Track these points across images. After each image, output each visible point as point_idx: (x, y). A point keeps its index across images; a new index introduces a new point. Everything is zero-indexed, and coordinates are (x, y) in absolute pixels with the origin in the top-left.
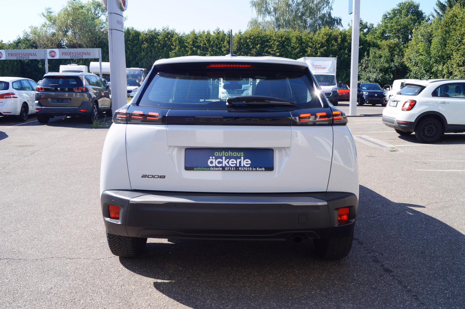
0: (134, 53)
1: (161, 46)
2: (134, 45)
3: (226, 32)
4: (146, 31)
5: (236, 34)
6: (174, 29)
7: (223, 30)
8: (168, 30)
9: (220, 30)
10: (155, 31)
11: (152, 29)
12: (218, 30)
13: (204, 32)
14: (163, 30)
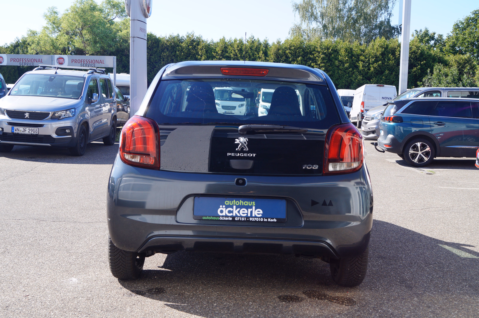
1: (184, 55)
3: (262, 41)
4: (167, 37)
5: (274, 43)
6: (200, 36)
7: (258, 39)
8: (193, 36)
10: (178, 37)
11: (175, 35)
12: (253, 39)
13: (235, 40)
14: (188, 37)
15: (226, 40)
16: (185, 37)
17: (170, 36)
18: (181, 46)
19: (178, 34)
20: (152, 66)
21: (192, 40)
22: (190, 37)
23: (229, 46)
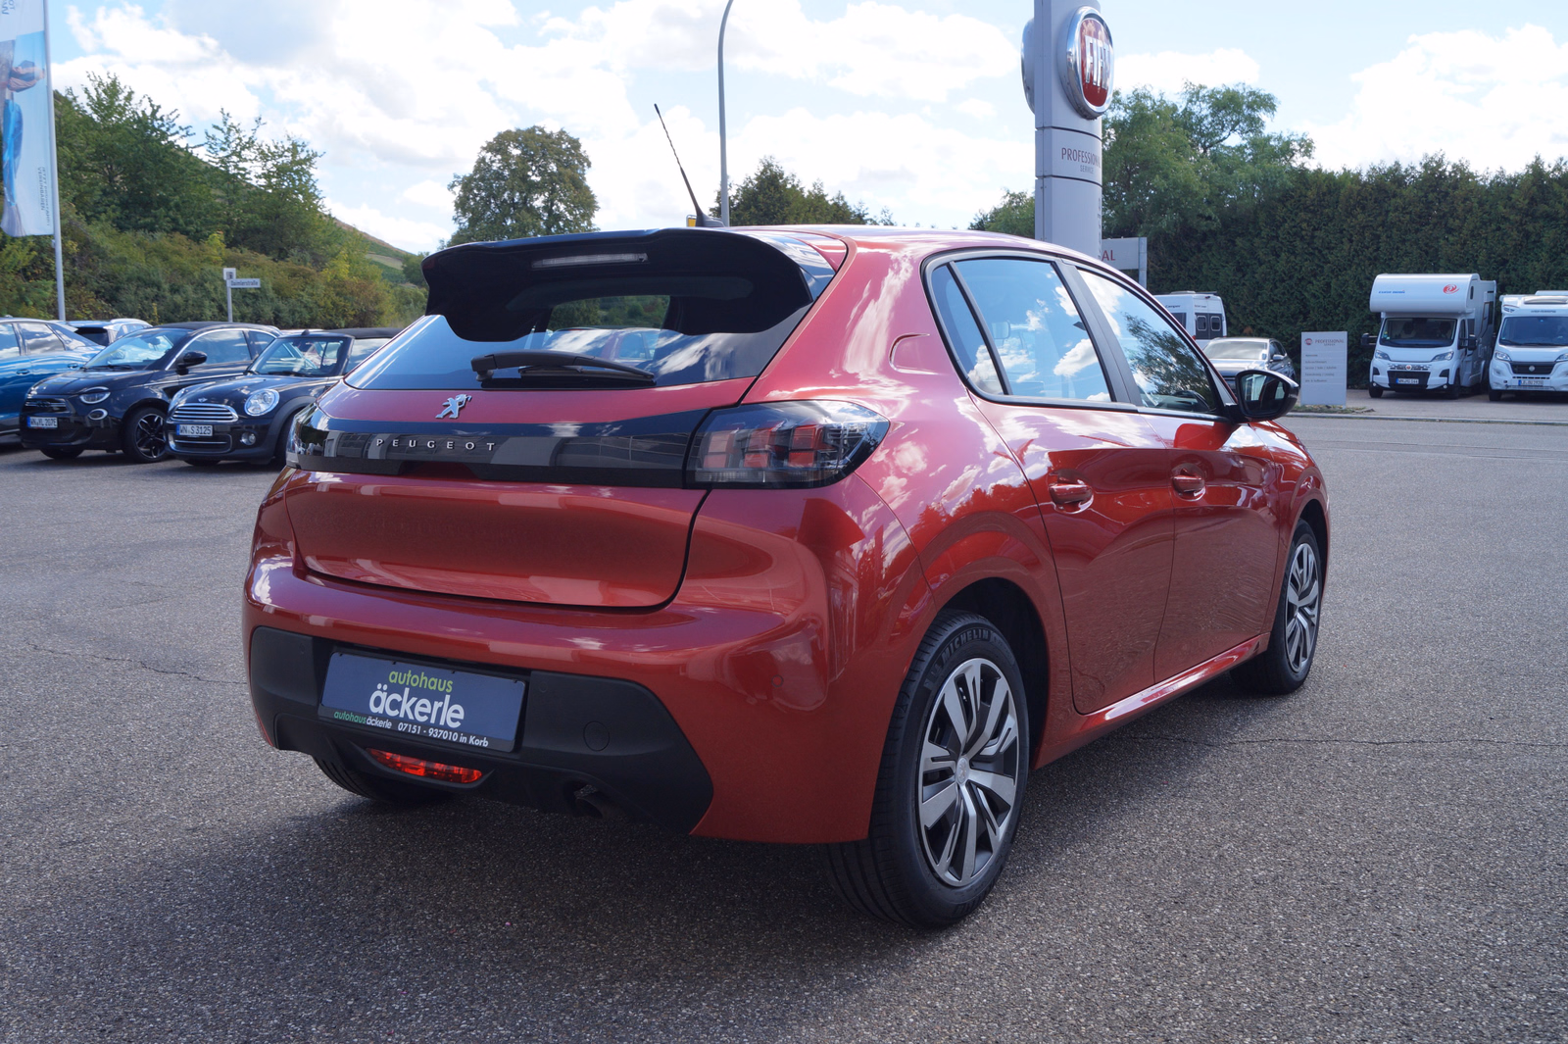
0: (1320, 252)
1: (1412, 221)
2: (1319, 224)
4: (1366, 173)
6: (1463, 161)
8: (1440, 164)
10: (1396, 170)
11: (1389, 164)
14: (1426, 166)
15: (1545, 166)
16: (1419, 169)
17: (1374, 169)
18: (1401, 196)
19: (1397, 163)
20: (1320, 260)
21: (1440, 176)
22: (1433, 168)
23: (1555, 185)
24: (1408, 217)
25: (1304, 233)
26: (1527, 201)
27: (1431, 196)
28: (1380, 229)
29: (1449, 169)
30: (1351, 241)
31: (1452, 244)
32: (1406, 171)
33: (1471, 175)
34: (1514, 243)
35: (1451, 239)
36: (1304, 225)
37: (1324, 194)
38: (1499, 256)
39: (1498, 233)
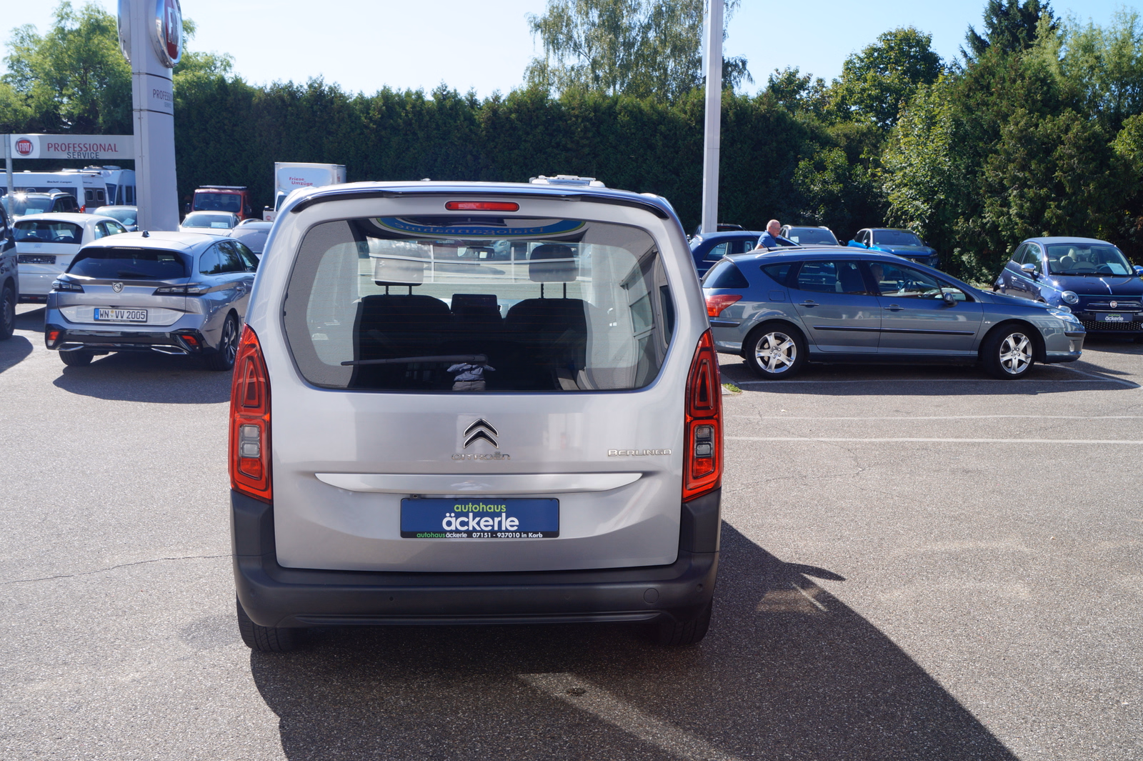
0: (239, 142)
2: (237, 121)
3: (463, 94)
4: (268, 87)
5: (487, 99)
6: (336, 85)
7: (455, 90)
8: (321, 84)
9: (447, 90)
10: (290, 87)
11: (285, 82)
12: (444, 90)
13: (408, 94)
14: (310, 86)
15: (390, 92)
16: (306, 87)
17: (274, 85)
18: (295, 106)
19: (291, 82)
20: (239, 149)
21: (320, 94)
22: (315, 88)
23: (397, 106)
24: (301, 121)
25: (226, 127)
26: (380, 116)
27: (315, 108)
28: (281, 127)
29: (327, 89)
30: (261, 136)
31: (332, 142)
32: (297, 88)
33: (341, 96)
34: (373, 143)
35: (331, 138)
36: (226, 122)
37: (239, 100)
38: (363, 152)
39: (361, 136)
